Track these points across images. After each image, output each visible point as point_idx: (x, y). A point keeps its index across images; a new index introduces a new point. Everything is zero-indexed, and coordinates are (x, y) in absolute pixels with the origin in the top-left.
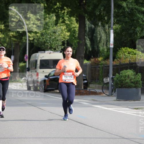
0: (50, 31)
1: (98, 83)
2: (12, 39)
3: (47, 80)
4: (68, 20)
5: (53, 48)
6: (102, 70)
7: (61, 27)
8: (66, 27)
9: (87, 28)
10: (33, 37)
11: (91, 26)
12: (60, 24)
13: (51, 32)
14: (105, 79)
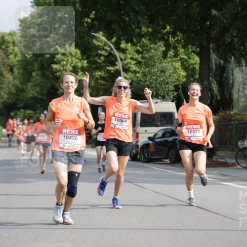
0: (156, 69)
1: (229, 149)
2: (99, 81)
3: (152, 144)
4: (185, 53)
5: (160, 95)
6: (235, 129)
7: (173, 63)
8: (181, 63)
9: (214, 65)
10: (130, 79)
11: (219, 62)
12: (172, 59)
13: (158, 71)
14: (240, 143)
